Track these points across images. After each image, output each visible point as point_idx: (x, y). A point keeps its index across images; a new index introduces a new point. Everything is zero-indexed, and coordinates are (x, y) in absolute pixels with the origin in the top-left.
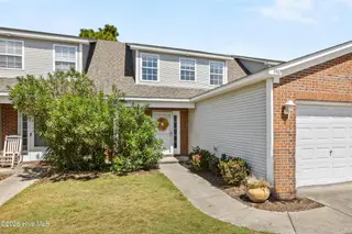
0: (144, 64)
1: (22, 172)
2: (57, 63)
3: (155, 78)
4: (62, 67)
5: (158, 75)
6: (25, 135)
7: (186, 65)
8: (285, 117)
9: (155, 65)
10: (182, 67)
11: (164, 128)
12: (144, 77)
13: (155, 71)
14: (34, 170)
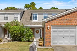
0: (34, 16)
1: (7, 41)
2: (15, 18)
3: (37, 20)
4: (15, 19)
5: (37, 19)
6: (8, 34)
7: (45, 15)
8: (48, 29)
9: (37, 16)
10: (44, 16)
11: (38, 33)
12: (34, 20)
13: (37, 18)
14: (9, 41)
